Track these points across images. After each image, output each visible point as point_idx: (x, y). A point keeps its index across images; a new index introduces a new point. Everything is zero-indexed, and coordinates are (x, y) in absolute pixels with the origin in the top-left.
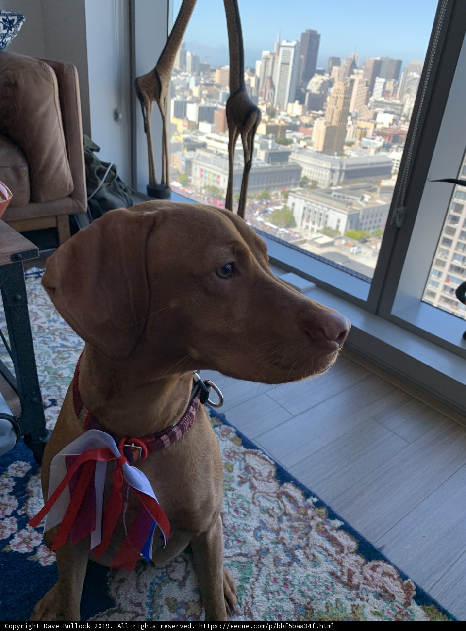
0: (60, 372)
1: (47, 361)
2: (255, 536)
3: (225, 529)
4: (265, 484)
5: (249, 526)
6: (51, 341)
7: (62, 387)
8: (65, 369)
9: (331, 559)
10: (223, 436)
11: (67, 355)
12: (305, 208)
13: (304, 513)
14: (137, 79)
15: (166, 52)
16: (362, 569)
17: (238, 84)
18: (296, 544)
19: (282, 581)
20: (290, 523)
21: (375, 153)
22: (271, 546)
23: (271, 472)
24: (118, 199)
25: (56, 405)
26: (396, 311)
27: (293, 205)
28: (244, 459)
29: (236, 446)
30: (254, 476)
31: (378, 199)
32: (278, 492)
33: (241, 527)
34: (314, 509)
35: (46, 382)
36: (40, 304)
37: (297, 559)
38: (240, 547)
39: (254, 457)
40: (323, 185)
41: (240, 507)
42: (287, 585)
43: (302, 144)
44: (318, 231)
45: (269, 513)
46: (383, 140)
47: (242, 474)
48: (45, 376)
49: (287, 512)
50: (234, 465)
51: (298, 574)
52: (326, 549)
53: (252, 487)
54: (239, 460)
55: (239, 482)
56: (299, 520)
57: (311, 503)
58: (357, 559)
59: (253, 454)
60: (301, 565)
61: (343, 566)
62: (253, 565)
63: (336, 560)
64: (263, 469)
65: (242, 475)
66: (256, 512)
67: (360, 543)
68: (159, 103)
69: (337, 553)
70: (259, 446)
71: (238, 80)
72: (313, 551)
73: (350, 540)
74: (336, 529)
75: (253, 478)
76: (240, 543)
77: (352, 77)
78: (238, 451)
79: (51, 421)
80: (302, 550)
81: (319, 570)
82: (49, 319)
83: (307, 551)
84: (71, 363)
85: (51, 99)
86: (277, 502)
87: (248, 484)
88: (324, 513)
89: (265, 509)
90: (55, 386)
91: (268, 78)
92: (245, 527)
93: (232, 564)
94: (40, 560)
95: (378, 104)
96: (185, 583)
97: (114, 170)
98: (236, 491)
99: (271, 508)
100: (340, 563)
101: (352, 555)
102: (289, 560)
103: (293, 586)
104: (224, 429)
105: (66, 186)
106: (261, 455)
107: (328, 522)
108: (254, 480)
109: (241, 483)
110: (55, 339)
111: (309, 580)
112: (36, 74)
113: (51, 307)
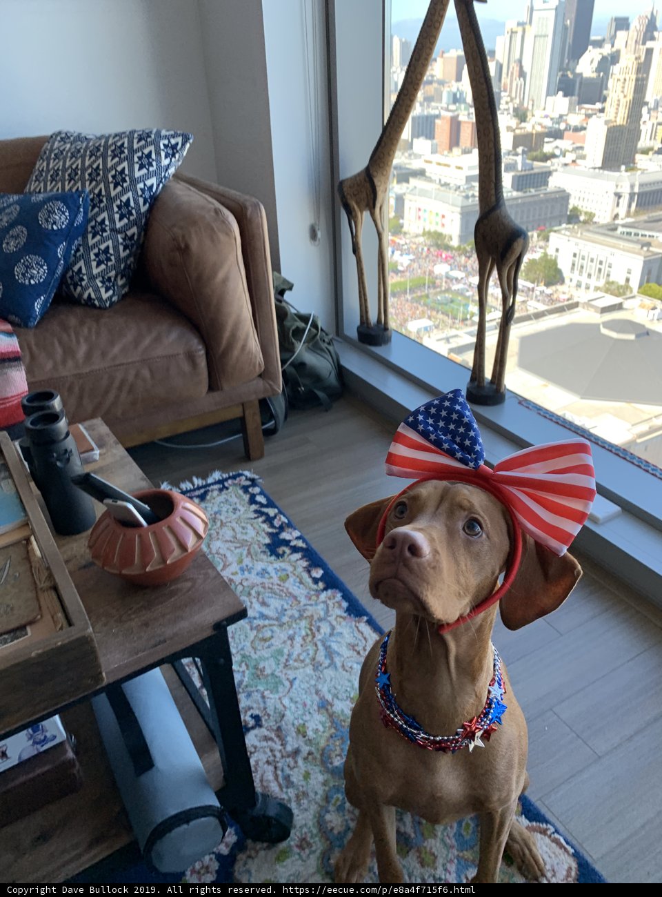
0: (261, 666)
1: (243, 644)
7: (266, 693)
8: (268, 659)
11: (268, 634)
12: (575, 255)
14: (341, 183)
15: (383, 144)
17: (493, 198)
23: (570, 869)
24: (321, 358)
25: (261, 726)
27: (557, 250)
35: (244, 683)
36: (229, 539)
39: (542, 839)
40: (603, 218)
43: (570, 157)
44: (597, 289)
48: (243, 672)
59: (541, 833)
64: (560, 864)
68: (373, 214)
70: (548, 816)
71: (493, 192)
79: (256, 754)
82: (241, 565)
84: (273, 648)
85: (232, 258)
90: (257, 691)
91: (515, 62)
97: (315, 325)
105: (254, 367)
106: (553, 836)
110: (251, 603)
112: (212, 229)
113: (243, 543)
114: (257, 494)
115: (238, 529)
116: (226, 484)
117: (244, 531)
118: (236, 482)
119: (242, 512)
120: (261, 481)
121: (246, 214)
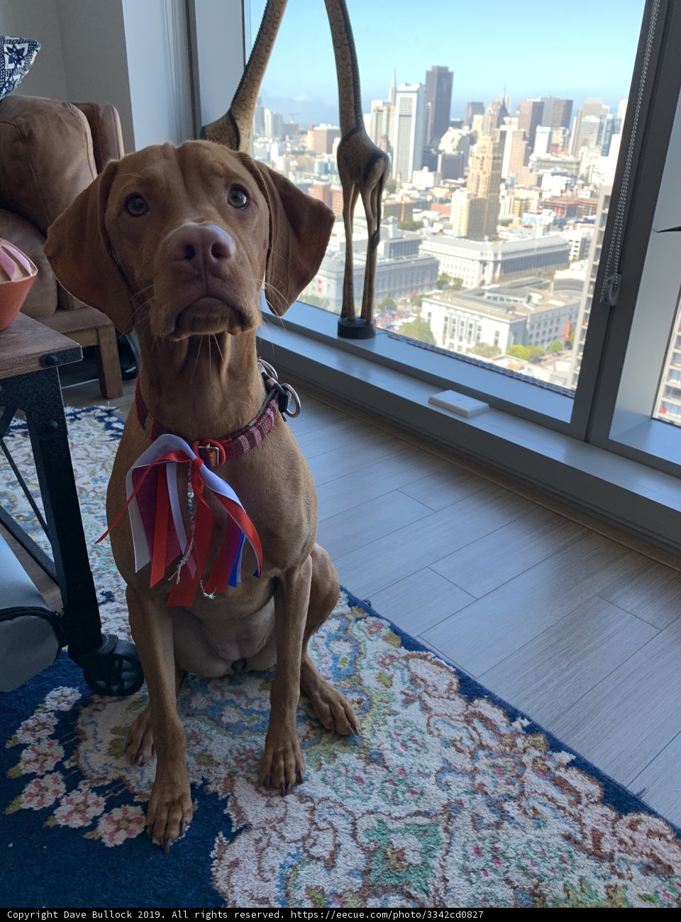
2: (438, 781)
3: (389, 774)
4: (444, 703)
5: (427, 768)
6: (99, 508)
9: (563, 815)
10: (371, 633)
12: (446, 319)
13: (510, 744)
14: (203, 129)
15: (244, 86)
16: (613, 828)
17: (354, 121)
18: (504, 792)
19: (489, 852)
20: (491, 760)
21: (543, 234)
22: (465, 798)
23: (451, 684)
26: (615, 434)
27: (430, 314)
28: (407, 667)
29: (393, 648)
30: (425, 692)
31: (552, 298)
32: (466, 713)
33: (414, 771)
34: (526, 737)
35: (97, 567)
37: (508, 816)
38: (417, 802)
39: (422, 663)
40: (471, 283)
41: (410, 740)
42: (498, 859)
43: (438, 227)
44: (468, 350)
45: (455, 745)
46: (554, 214)
47: (407, 689)
48: (94, 559)
49: (484, 743)
50: (392, 676)
51: (514, 839)
52: (553, 798)
53: (425, 708)
54: (399, 668)
55: (403, 701)
56: (504, 756)
57: (520, 728)
58: (604, 813)
59: (421, 659)
60: (517, 826)
61: (584, 824)
62: (440, 829)
63: (570, 814)
64: (439, 680)
65: (407, 691)
66: (435, 745)
67: (605, 786)
69: (571, 803)
70: (428, 646)
72: (533, 803)
73: (588, 782)
74: (564, 767)
75: (424, 694)
76: (415, 795)
77: (503, 128)
78: (397, 656)
79: (106, 624)
80: (514, 802)
81: (546, 832)
82: (94, 477)
83: (524, 803)
85: (82, 156)
86: (466, 728)
87: (417, 704)
88: (542, 742)
89: (449, 741)
90: (109, 573)
91: (382, 138)
92: (421, 770)
93: (406, 829)
94: (104, 836)
95: (542, 163)
96: (335, 862)
98: (401, 715)
99: (458, 738)
100: (578, 820)
101: (594, 806)
102: (497, 819)
103: (507, 859)
104: (372, 623)
106: (433, 660)
107: (551, 755)
108: (426, 697)
109: (408, 702)
111: (532, 850)
112: (60, 120)
113: (95, 461)
114: (114, 422)
115: (90, 449)
116: (78, 416)
117: (98, 451)
118: (90, 414)
119: (96, 436)
120: (117, 411)
121: (98, 117)
